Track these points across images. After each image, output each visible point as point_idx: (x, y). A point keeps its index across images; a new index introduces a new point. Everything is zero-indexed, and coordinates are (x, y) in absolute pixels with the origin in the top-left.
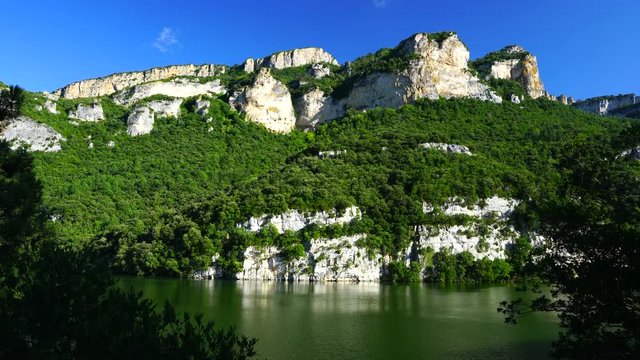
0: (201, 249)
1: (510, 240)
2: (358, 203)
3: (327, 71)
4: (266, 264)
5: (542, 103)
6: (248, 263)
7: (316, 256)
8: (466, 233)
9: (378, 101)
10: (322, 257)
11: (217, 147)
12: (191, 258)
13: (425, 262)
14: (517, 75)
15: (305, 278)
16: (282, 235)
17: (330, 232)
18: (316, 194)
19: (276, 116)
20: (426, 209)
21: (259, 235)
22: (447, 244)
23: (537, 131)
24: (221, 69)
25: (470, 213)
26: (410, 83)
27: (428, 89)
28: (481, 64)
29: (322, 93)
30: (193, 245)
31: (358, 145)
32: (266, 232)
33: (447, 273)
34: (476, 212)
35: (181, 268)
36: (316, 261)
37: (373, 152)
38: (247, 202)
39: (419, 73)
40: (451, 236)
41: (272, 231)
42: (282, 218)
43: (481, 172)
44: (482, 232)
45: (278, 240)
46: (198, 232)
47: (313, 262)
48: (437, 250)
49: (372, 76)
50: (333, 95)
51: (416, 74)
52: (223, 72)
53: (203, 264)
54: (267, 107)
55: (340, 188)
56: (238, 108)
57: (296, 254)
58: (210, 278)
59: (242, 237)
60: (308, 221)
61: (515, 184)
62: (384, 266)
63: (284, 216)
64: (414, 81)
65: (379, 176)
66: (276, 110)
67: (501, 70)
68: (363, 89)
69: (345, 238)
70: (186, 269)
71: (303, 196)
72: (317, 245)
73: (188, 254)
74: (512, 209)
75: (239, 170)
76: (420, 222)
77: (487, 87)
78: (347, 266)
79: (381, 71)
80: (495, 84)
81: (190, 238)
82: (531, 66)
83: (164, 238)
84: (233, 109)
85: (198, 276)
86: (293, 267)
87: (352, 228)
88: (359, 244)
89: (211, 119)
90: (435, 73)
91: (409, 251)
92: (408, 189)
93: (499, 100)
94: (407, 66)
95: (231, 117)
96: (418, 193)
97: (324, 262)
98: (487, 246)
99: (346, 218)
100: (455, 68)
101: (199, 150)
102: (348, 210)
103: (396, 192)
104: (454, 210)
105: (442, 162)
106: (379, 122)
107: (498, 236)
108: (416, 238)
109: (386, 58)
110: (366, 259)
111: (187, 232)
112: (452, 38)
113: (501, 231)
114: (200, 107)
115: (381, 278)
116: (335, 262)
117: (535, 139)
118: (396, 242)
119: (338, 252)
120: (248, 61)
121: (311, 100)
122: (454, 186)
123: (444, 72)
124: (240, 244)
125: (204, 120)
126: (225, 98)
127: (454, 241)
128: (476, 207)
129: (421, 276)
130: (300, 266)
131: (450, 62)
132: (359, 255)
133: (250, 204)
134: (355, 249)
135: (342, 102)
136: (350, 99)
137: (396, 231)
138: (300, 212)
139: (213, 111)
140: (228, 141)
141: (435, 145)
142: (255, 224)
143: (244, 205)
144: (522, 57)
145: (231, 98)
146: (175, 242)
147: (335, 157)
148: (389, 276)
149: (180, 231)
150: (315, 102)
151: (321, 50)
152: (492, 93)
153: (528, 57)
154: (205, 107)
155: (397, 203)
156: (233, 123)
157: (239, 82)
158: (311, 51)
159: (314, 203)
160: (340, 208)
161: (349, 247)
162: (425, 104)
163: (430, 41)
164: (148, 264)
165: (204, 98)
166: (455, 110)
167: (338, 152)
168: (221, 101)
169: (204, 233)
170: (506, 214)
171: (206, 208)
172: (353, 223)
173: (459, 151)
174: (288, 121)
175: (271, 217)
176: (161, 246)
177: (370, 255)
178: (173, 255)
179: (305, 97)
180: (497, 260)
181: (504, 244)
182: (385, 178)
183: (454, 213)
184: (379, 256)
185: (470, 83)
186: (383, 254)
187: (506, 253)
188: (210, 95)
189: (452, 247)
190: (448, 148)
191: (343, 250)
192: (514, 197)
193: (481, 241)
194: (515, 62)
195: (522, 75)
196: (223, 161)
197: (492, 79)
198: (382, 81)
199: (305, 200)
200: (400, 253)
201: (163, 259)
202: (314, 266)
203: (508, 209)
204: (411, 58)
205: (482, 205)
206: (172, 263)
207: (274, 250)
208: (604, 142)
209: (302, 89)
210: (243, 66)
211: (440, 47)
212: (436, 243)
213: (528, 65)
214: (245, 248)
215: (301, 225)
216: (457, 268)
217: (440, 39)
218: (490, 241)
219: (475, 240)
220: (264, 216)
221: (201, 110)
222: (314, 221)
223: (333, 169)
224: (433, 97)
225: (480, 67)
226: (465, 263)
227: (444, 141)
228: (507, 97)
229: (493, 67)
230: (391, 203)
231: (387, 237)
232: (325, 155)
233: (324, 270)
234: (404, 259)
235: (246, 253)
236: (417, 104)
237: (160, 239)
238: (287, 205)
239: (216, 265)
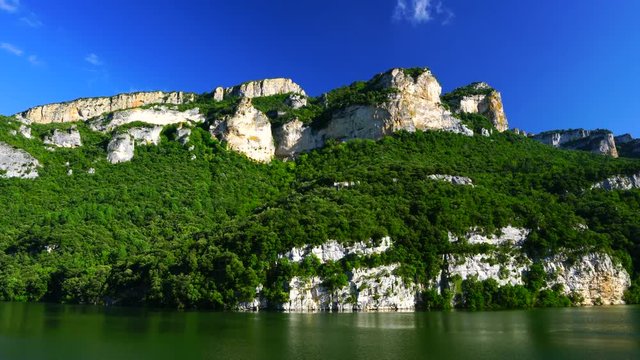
0: (246, 280)
1: (525, 267)
2: (391, 235)
3: (305, 102)
4: (309, 294)
5: (508, 136)
6: (294, 294)
7: (358, 285)
8: (489, 261)
9: (356, 133)
10: (364, 286)
11: (203, 175)
12: (235, 289)
13: (454, 289)
14: (484, 109)
15: (348, 307)
16: (325, 265)
17: (370, 262)
18: (352, 224)
19: (257, 145)
20: (451, 238)
21: (303, 265)
22: (472, 272)
23: (514, 163)
24: (190, 97)
25: (490, 242)
26: (388, 115)
27: (405, 122)
28: (451, 99)
29: (302, 123)
30: (237, 276)
31: (369, 177)
32: (309, 263)
33: (477, 299)
34: (493, 241)
35: (225, 300)
36: (359, 290)
37: (385, 184)
38: (287, 233)
39: (397, 106)
40: (475, 264)
41: (315, 261)
42: (322, 248)
43: (492, 203)
44: (502, 260)
45: (321, 270)
46: (241, 264)
47: (356, 292)
48: (464, 278)
49: (351, 108)
50: (311, 125)
51: (394, 107)
52: (192, 100)
53: (248, 295)
54: (247, 136)
55: (369, 217)
56: (219, 136)
57: (340, 285)
58: (255, 309)
59: (287, 267)
60: (348, 251)
61: (524, 214)
62: (417, 295)
63: (325, 246)
64: (393, 114)
65: (402, 207)
66: (257, 139)
67: (470, 105)
68: (342, 120)
69: (383, 267)
70: (232, 301)
71: (340, 226)
72: (358, 274)
73: (231, 285)
74: (524, 238)
75: (229, 199)
76: (447, 251)
77: (459, 121)
78: (387, 295)
79: (361, 104)
80: (466, 118)
81: (233, 269)
82: (497, 100)
83: (202, 269)
84: (213, 138)
85: (242, 308)
86: (336, 296)
87: (387, 258)
88: (395, 273)
89: (192, 148)
90: (412, 106)
91: (439, 279)
92: (432, 219)
93: (471, 133)
94: (385, 99)
95: (213, 145)
96: (443, 223)
97: (365, 292)
98: (507, 272)
99: (382, 248)
100: (430, 102)
101: (185, 178)
102: (384, 239)
103: (421, 222)
104: (477, 239)
105: (454, 193)
106: (362, 153)
107: (514, 263)
108: (445, 267)
109: (364, 91)
110: (403, 288)
111: (229, 263)
112: (426, 74)
113: (517, 259)
114: (181, 135)
115: (416, 306)
116: (376, 291)
117: (514, 171)
118: (428, 270)
119: (378, 281)
120: (218, 90)
121: (291, 129)
122: (472, 217)
123: (419, 106)
124: (285, 273)
125: (186, 147)
126: (205, 126)
127: (479, 268)
128: (494, 236)
129: (452, 304)
130: (344, 295)
131: (425, 96)
132: (396, 283)
133: (290, 234)
134: (393, 277)
135: (321, 133)
136: (329, 129)
137: (427, 260)
138: (339, 242)
139: (194, 139)
140: (211, 168)
141: (440, 176)
142: (297, 255)
143: (285, 235)
144: (488, 93)
145: (211, 127)
146: (216, 272)
147: (350, 188)
148: (423, 302)
149: (220, 263)
150: (294, 133)
151: (290, 81)
152: (464, 126)
153: (493, 93)
154: (186, 136)
155: (425, 233)
156: (215, 151)
157: (219, 114)
158: (281, 81)
159: (347, 232)
160: (376, 239)
161: (387, 276)
162: (403, 135)
163: (405, 76)
164: (189, 296)
165: (185, 126)
166: (433, 142)
167: (352, 183)
168: (200, 129)
169: (246, 264)
170: (519, 243)
171: (243, 238)
172: (388, 252)
173: (463, 183)
174: (268, 150)
175: (312, 248)
176: (200, 278)
177: (406, 283)
178: (214, 286)
179: (285, 127)
180: (516, 286)
181: (520, 270)
182: (407, 209)
183: (476, 242)
184: (413, 284)
185: (444, 117)
186: (416, 282)
187: (523, 280)
188: (189, 123)
189: (477, 275)
190: (453, 180)
191: (382, 279)
192: (524, 227)
193: (501, 269)
194: (482, 97)
195: (488, 110)
196: (212, 190)
197: (462, 112)
198: (361, 114)
199: (343, 230)
200: (430, 281)
201: (204, 290)
202: (357, 295)
203: (520, 238)
204: (389, 91)
205: (499, 235)
206: (216, 295)
207: (317, 280)
208: (580, 174)
209: (281, 119)
210: (212, 95)
211: (415, 82)
212: (463, 271)
213: (493, 100)
214: (290, 278)
215: (340, 255)
216: (484, 294)
217: (415, 75)
218: (509, 268)
219: (497, 267)
220: (305, 246)
221: (182, 138)
222: (354, 251)
223: (356, 200)
224: (411, 130)
225: (450, 100)
226: (491, 289)
227: (448, 173)
228: (478, 131)
229: (462, 102)
230: (419, 232)
231: (420, 265)
232: (340, 186)
233: (366, 299)
234: (435, 287)
235: (291, 284)
236: (396, 136)
237: (197, 270)
238: (326, 235)
239: (261, 295)
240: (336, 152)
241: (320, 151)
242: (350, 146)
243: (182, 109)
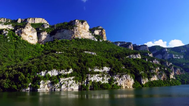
0: (25, 81)
1: (109, 78)
2: (73, 68)
3: (48, 26)
4: (46, 86)
5: (106, 42)
6: (41, 86)
7: (62, 83)
8: (99, 76)
9: (64, 37)
10: (64, 83)
11: (12, 47)
12: (21, 84)
13: (90, 84)
14: (100, 34)
15: (59, 90)
16: (52, 77)
17: (66, 76)
18: (61, 65)
19: (32, 38)
20: (90, 70)
21: (45, 77)
22: (95, 79)
24: (9, 20)
25: (100, 71)
26: (74, 33)
27: (79, 35)
28: (92, 30)
29: (47, 33)
30: (22, 80)
31: (67, 51)
32: (47, 76)
33: (96, 87)
34: (101, 71)
35: (18, 88)
36: (62, 85)
37: (71, 53)
38: (40, 67)
39: (76, 31)
40: (96, 77)
41: (49, 75)
42: (51, 72)
43: (101, 60)
44: (103, 76)
45: (50, 78)
46: (24, 76)
47: (61, 85)
48: (93, 81)
49: (63, 30)
50: (50, 34)
51: (75, 31)
52: (9, 21)
53: (26, 86)
54: (29, 35)
55: (66, 63)
56: (18, 35)
57: (56, 83)
58: (28, 91)
59: (40, 77)
60: (59, 73)
61: (109, 64)
62: (79, 86)
63: (52, 71)
64: (75, 33)
65: (76, 60)
66: (32, 37)
67: (97, 32)
68: (60, 33)
69: (70, 78)
70: (20, 88)
71: (57, 65)
72: (62, 80)
74: (109, 70)
75: (21, 55)
76: (88, 73)
77: (94, 37)
78: (70, 86)
79: (66, 29)
80: (95, 36)
81: (21, 78)
82: (104, 32)
83: (10, 78)
84: (16, 35)
85: (24, 90)
86: (55, 86)
87: (71, 75)
88: (73, 79)
89: (9, 37)
90: (81, 31)
91: (86, 81)
92: (85, 64)
93: (97, 40)
94: (73, 28)
95: (16, 37)
96: (87, 65)
97: (64, 85)
98: (104, 80)
99: (69, 72)
100: (86, 31)
101: (5, 47)
102: (70, 69)
103: (81, 65)
104: (96, 70)
105: (91, 57)
106: (65, 44)
107: (106, 77)
108: (87, 78)
109: (67, 25)
110: (75, 84)
111: (20, 76)
112: (85, 22)
113: (107, 76)
114: (4, 33)
115: (79, 89)
116: (67, 85)
117: (107, 51)
118: (83, 79)
119: (68, 82)
120: (19, 19)
121: (43, 35)
122: (96, 64)
123: (83, 31)
124: (39, 79)
125: (6, 37)
126: (14, 31)
127: (97, 78)
128: (101, 69)
129: (89, 88)
130: (57, 86)
131: (85, 29)
132: (73, 82)
133: (41, 67)
134: (72, 81)
135: (53, 36)
136: (55, 35)
137: (83, 76)
138: (57, 70)
139: (9, 34)
140: (15, 45)
141: (87, 52)
142: (43, 73)
143: (39, 67)
144: (102, 29)
145: (16, 31)
146: (15, 79)
147: (61, 54)
148: (81, 88)
149: (16, 76)
150: (44, 36)
151: (44, 19)
152: (95, 38)
153: (103, 30)
154: (6, 33)
155: (82, 68)
156: (17, 39)
157: (19, 27)
158: (41, 19)
159: (60, 67)
160: (68, 69)
161: (71, 80)
162: (77, 39)
163: (79, 22)
164: (5, 87)
165: (6, 30)
166: (86, 42)
167: (62, 52)
168: (12, 32)
169: (26, 76)
170: (108, 71)
171: (25, 68)
172: (71, 73)
173: (94, 54)
174: (35, 40)
175: (48, 71)
176: (9, 81)
177: (76, 82)
178: (14, 84)
179: (41, 34)
180: (106, 83)
181: (108, 79)
182: (78, 61)
183: (96, 71)
184: (78, 83)
185: (90, 35)
186: (79, 82)
187: (108, 81)
188: (8, 29)
189: (96, 80)
190: (91, 53)
191: (69, 81)
192: (109, 67)
193: (103, 78)
194: (100, 31)
195: (102, 34)
196: (15, 52)
197: (95, 34)
198: (66, 32)
199: (58, 66)
200: (83, 82)
201: (10, 85)
202: (61, 86)
203: (108, 70)
204: (74, 26)
205: (102, 69)
206: (15, 86)
207: (49, 81)
208: (124, 54)
209: (40, 31)
210: (17, 21)
211: (82, 24)
212: (92, 79)
213: (103, 32)
214: (40, 81)
215: (57, 74)
216: (98, 85)
217: (82, 22)
218: (105, 78)
219: (101, 78)
220: (46, 71)
221: (5, 34)
222: (61, 73)
223: (62, 57)
224: (80, 38)
225: (92, 31)
226: (100, 84)
227: (90, 51)
228: (99, 40)
229: (95, 31)
230: (81, 68)
231: (80, 77)
232: (58, 53)
233: (64, 87)
234: (84, 83)
235: (41, 83)
236: (76, 39)
237: (8, 78)
238: (53, 68)
239: (30, 86)
240: (57, 43)
241: (53, 42)
242: (62, 41)
243: (6, 24)
